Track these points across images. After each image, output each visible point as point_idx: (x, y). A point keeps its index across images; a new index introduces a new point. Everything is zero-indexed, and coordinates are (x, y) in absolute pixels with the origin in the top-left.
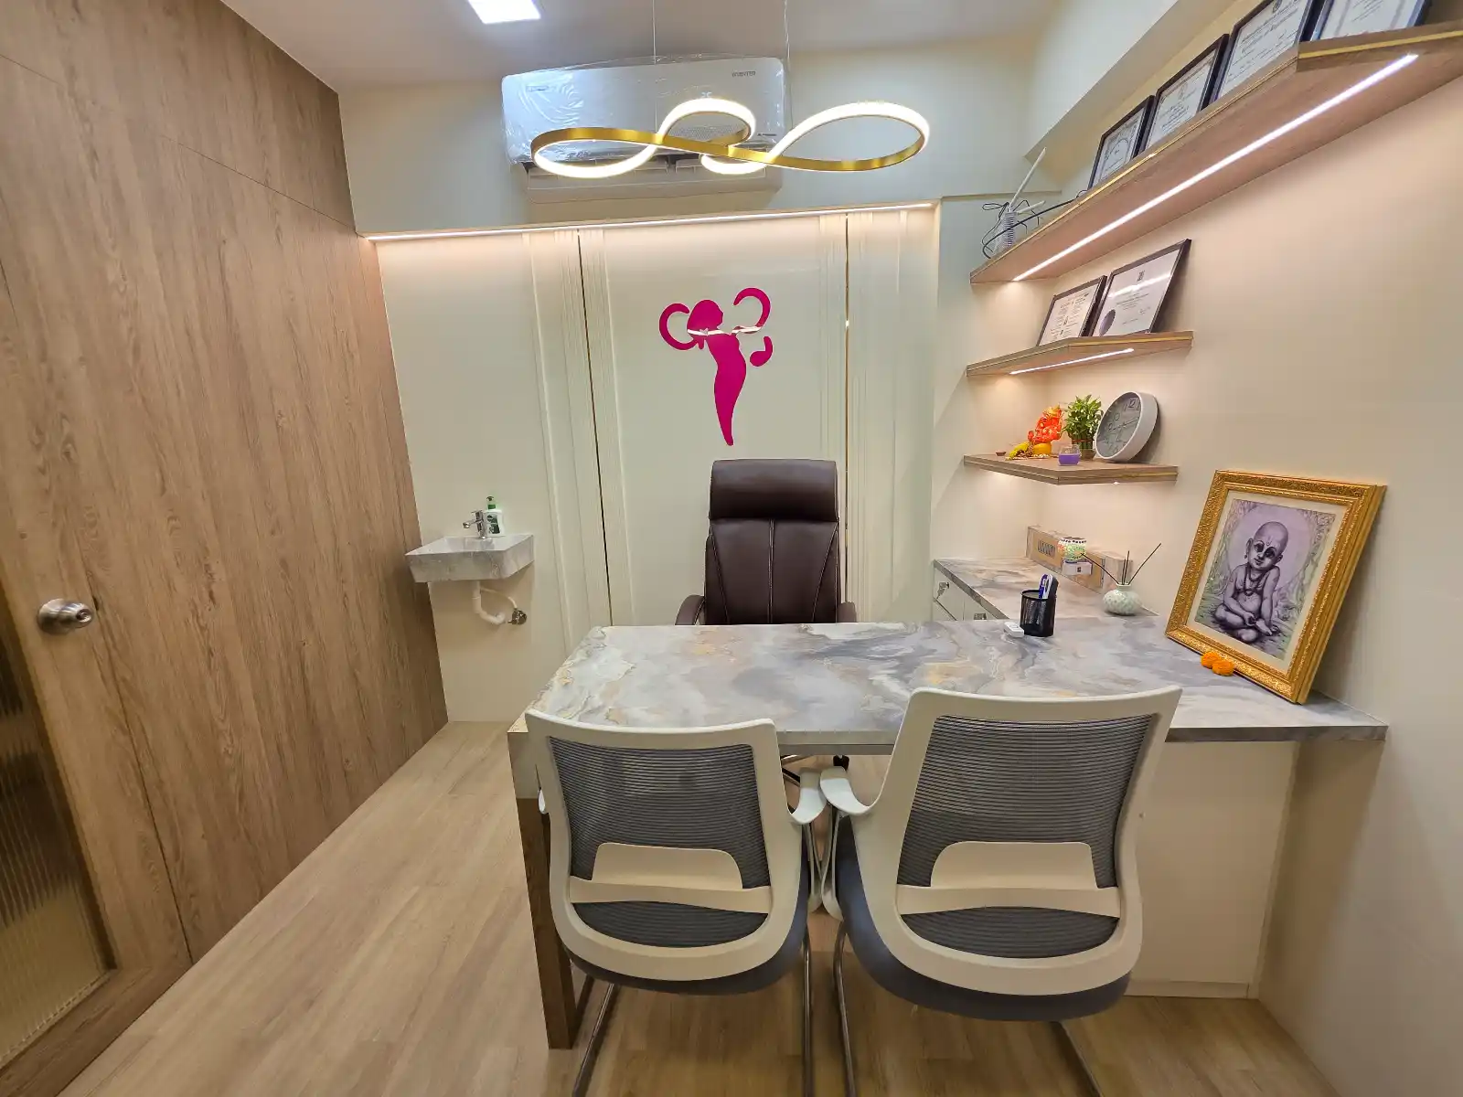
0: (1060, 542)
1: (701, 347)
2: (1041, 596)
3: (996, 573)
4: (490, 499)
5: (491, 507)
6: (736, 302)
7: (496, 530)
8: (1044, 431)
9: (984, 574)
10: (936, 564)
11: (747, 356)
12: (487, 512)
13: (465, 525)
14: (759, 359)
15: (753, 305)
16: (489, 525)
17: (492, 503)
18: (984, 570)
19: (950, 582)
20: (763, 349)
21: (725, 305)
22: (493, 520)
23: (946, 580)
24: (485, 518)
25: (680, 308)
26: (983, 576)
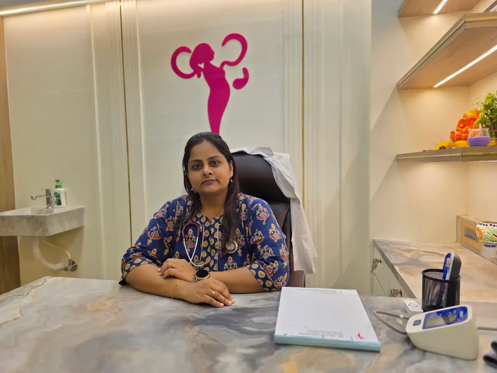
0: (478, 226)
1: (199, 76)
2: (444, 277)
3: (423, 253)
4: (57, 181)
5: (57, 187)
6: (224, 43)
7: (59, 203)
8: (464, 130)
9: (412, 253)
10: (375, 244)
11: (230, 83)
12: (54, 190)
13: (32, 197)
14: (240, 84)
15: (236, 45)
16: (54, 199)
17: (58, 184)
18: (412, 250)
19: (382, 260)
20: (241, 76)
21: (215, 46)
22: (58, 195)
23: (378, 256)
24: (53, 194)
25: (184, 49)
26: (409, 255)
